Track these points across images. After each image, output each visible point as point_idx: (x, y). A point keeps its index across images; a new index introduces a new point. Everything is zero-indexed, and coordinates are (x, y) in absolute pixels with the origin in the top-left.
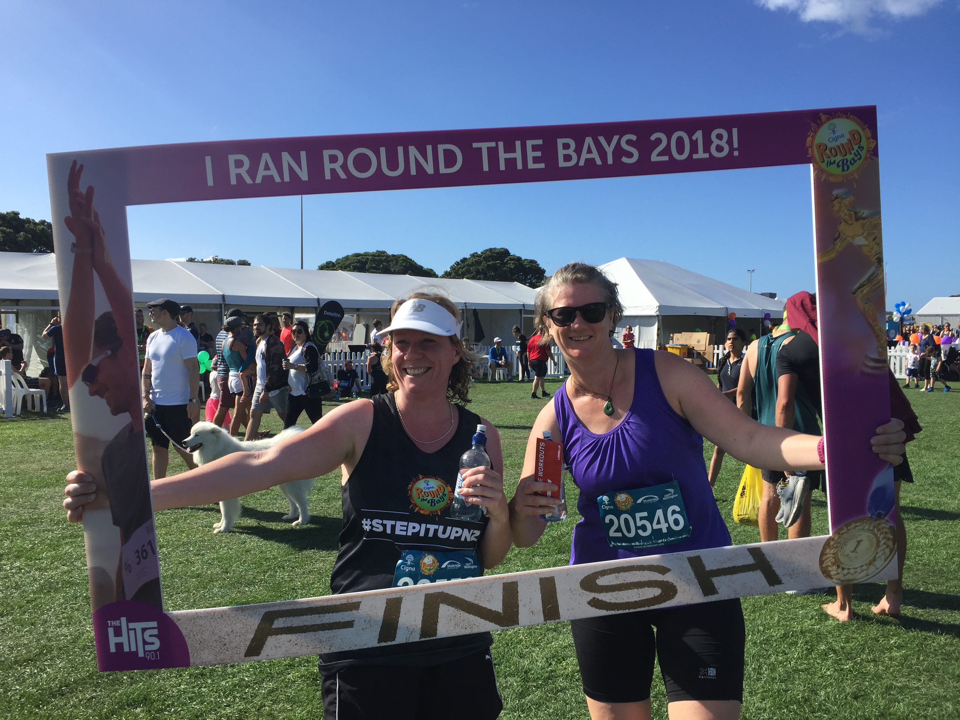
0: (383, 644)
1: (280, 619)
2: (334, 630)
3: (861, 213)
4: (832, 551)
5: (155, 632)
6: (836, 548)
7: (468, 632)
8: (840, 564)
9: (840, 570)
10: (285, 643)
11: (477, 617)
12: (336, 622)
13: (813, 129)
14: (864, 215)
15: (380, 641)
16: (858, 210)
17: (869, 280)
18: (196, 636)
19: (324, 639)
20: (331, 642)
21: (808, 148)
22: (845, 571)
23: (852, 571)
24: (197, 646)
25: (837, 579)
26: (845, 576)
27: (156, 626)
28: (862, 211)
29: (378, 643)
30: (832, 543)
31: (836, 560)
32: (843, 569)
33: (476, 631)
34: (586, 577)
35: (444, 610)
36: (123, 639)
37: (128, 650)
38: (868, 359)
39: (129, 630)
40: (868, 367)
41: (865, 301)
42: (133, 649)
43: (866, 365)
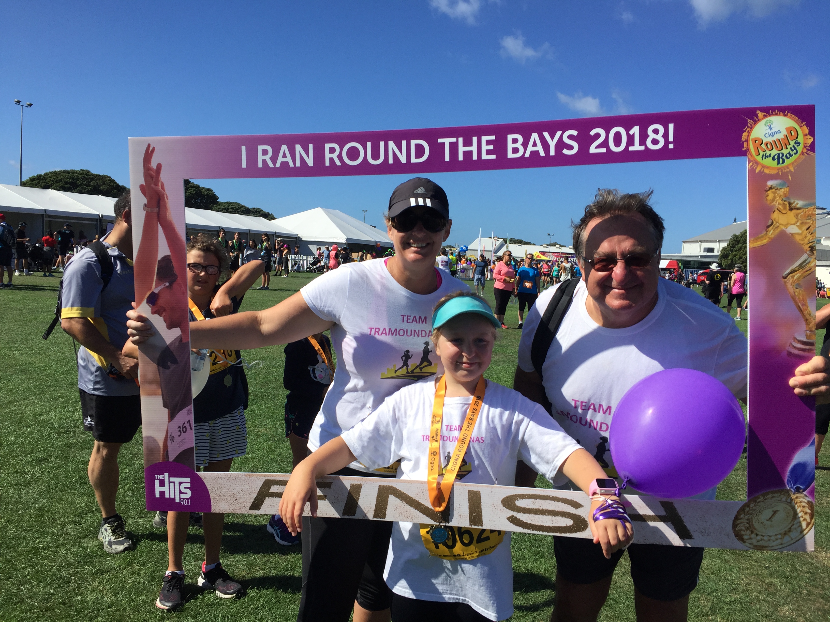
0: (346, 517)
3: (796, 203)
4: (746, 517)
5: (189, 485)
6: (750, 514)
8: (754, 530)
9: (753, 535)
13: (749, 125)
14: (798, 206)
16: (792, 201)
17: (801, 266)
18: (217, 490)
21: (743, 142)
22: (759, 537)
23: (765, 538)
24: (217, 498)
25: (750, 544)
26: (758, 541)
27: (189, 481)
28: (796, 202)
30: (747, 509)
31: (750, 526)
32: (757, 534)
34: (507, 497)
35: (391, 501)
36: (165, 489)
37: (168, 497)
38: (796, 341)
39: (170, 482)
40: (795, 348)
41: (796, 286)
42: (172, 496)
43: (793, 346)
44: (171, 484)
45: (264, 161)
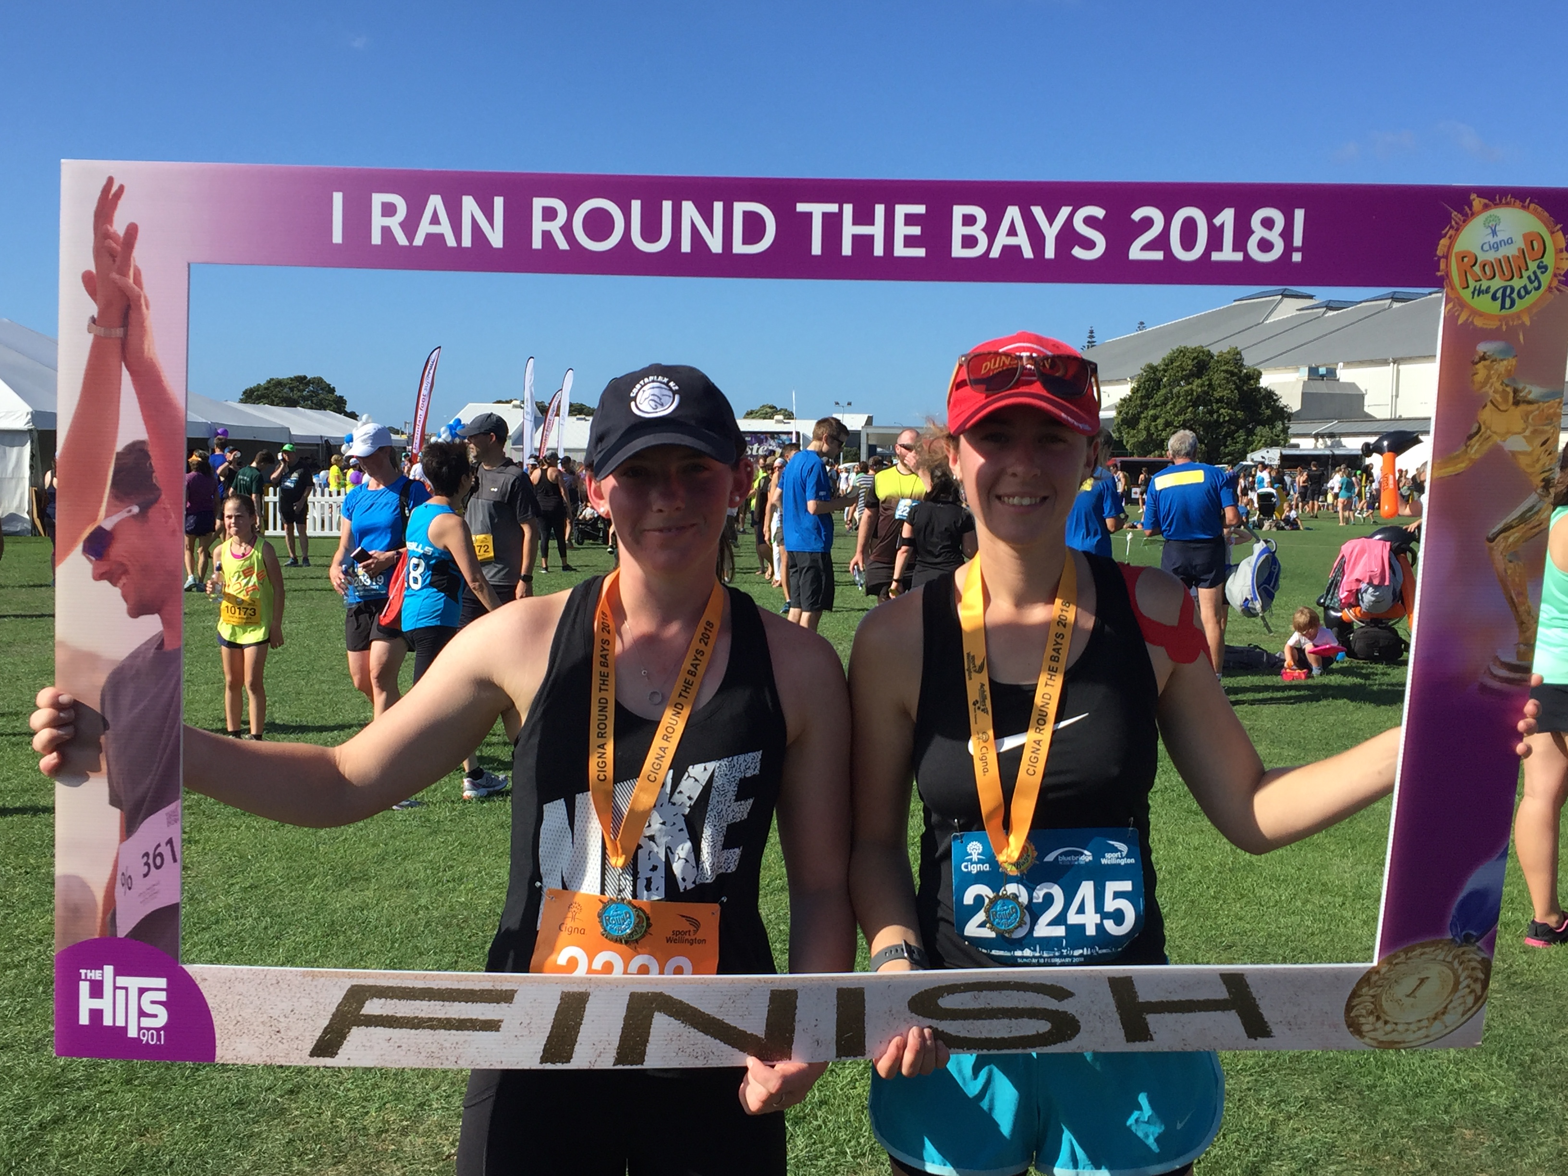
0: (549, 1066)
1: (375, 1000)
2: (466, 1032)
3: (1526, 391)
4: (1372, 992)
5: (162, 996)
6: (1380, 987)
7: (699, 1064)
8: (1382, 1014)
9: (1380, 1024)
10: (380, 1041)
11: (718, 1041)
12: (471, 1019)
13: (1453, 223)
15: (543, 1060)
16: (1521, 386)
18: (230, 1010)
19: (447, 1045)
20: (461, 1050)
21: (1439, 258)
22: (1389, 1027)
23: (1401, 1027)
24: (231, 1027)
25: (1372, 1039)
26: (1386, 1034)
27: (164, 986)
28: (1529, 388)
29: (541, 1063)
30: (1375, 978)
31: (1376, 1007)
32: (1386, 1022)
33: (714, 1063)
34: (921, 993)
35: (661, 1023)
36: (104, 1004)
37: (111, 1024)
38: (1498, 663)
39: (115, 988)
40: (1495, 677)
41: (1507, 557)
42: (120, 1023)
43: (1492, 673)
44: (117, 991)
45: (386, 232)
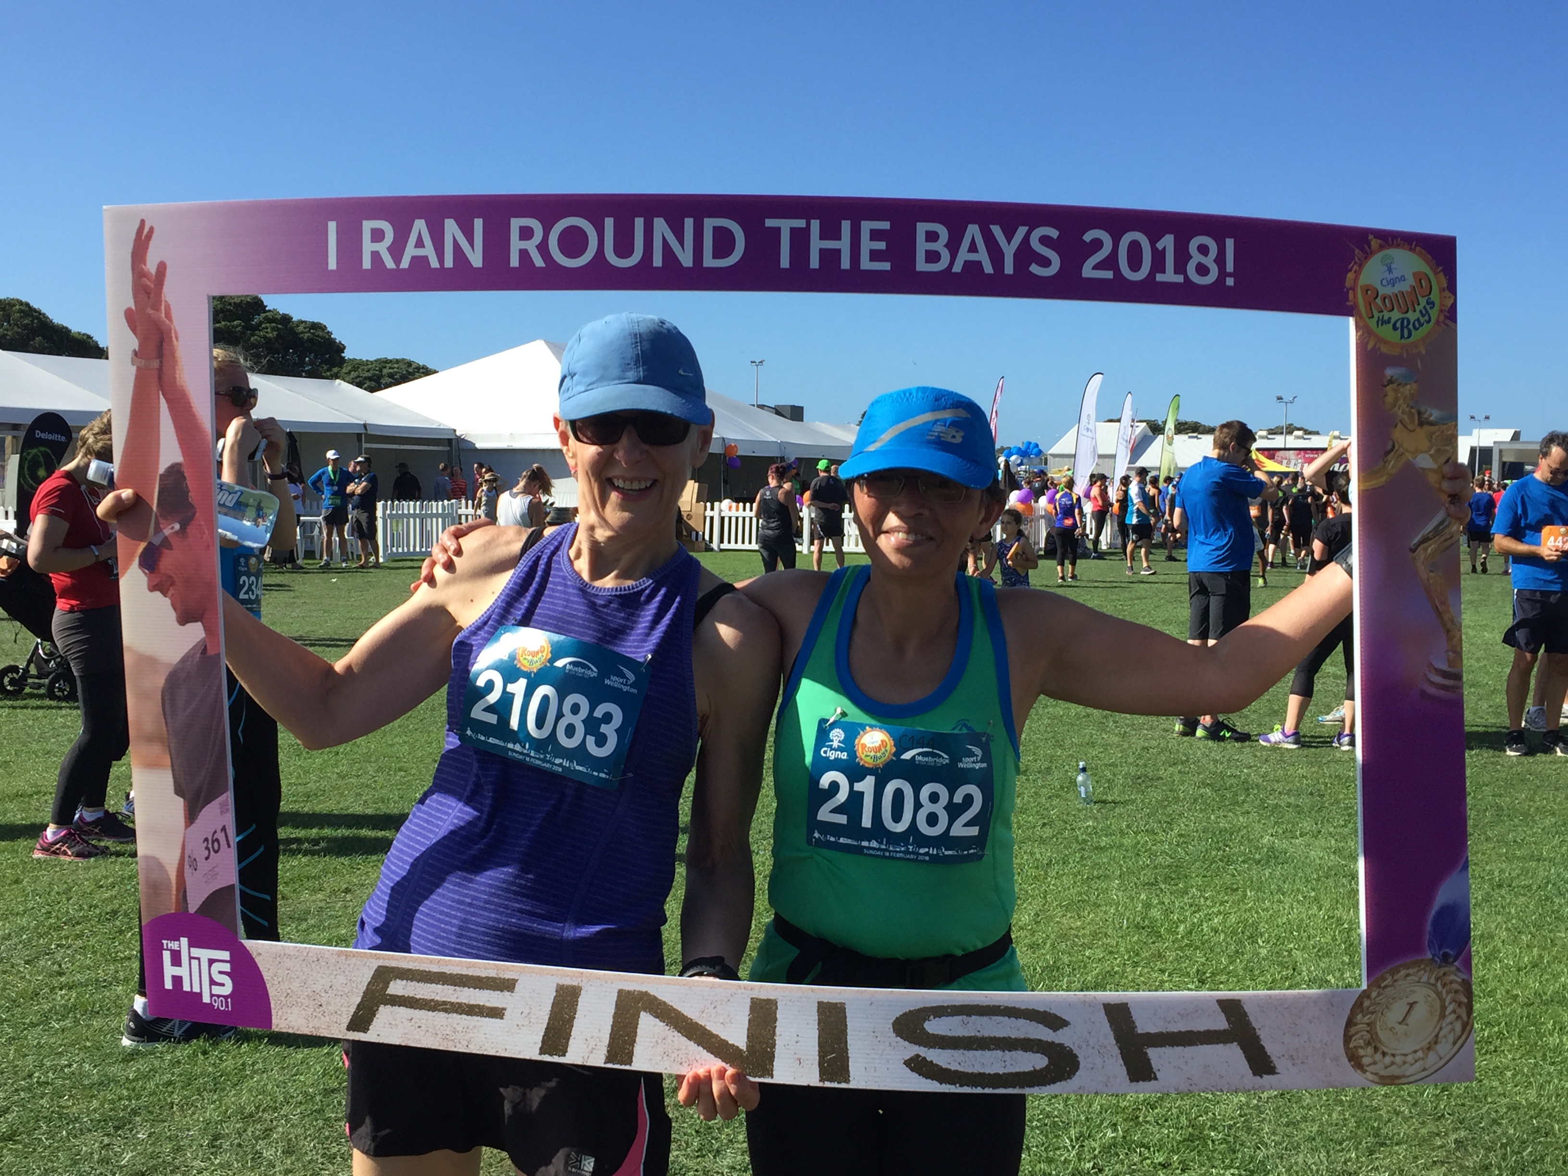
0: (547, 1058)
1: (398, 981)
3: (1428, 414)
4: (1366, 1019)
5: (228, 967)
6: (1373, 1013)
8: (1379, 1045)
9: (1378, 1056)
10: (404, 1020)
12: (479, 1005)
13: (1357, 259)
14: (1432, 418)
15: (542, 1051)
17: (1437, 531)
18: (281, 983)
19: (459, 1028)
21: (1348, 290)
22: (1388, 1059)
23: (1398, 1059)
25: (1372, 1073)
26: (1386, 1068)
27: (229, 959)
28: (1429, 410)
30: (1367, 1003)
31: (1372, 1037)
32: (1384, 1054)
35: (647, 1023)
36: (183, 971)
37: (189, 989)
38: (1432, 669)
39: (191, 958)
41: (1428, 567)
42: (196, 989)
44: (193, 961)
45: (375, 256)
